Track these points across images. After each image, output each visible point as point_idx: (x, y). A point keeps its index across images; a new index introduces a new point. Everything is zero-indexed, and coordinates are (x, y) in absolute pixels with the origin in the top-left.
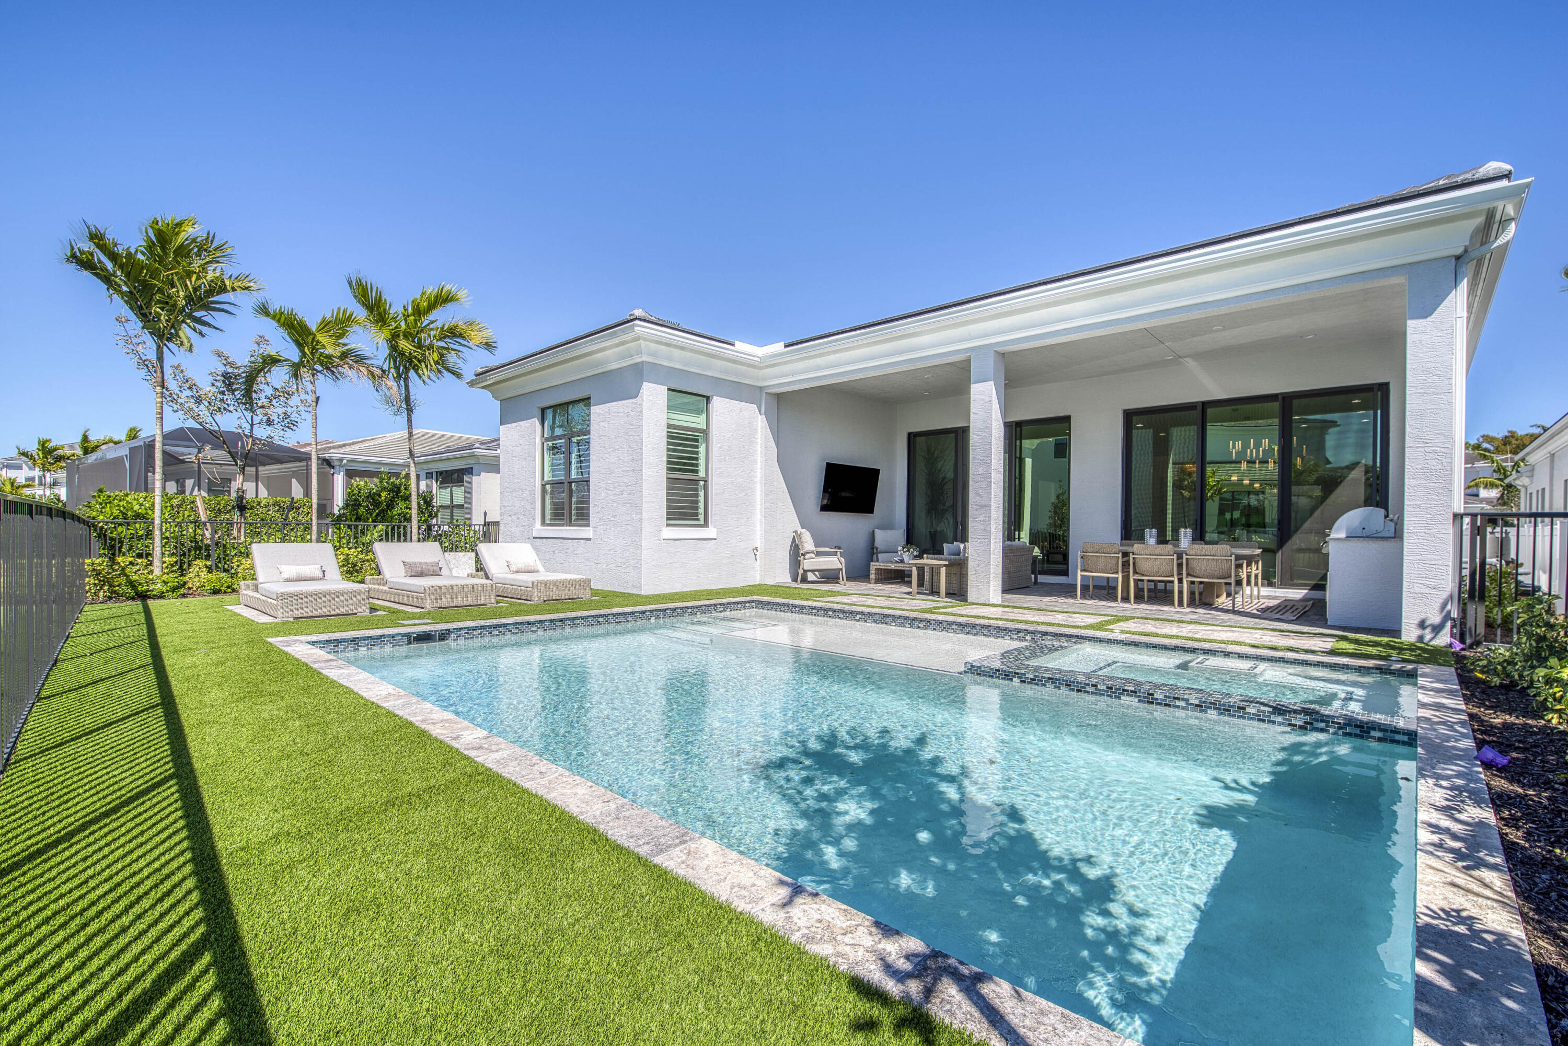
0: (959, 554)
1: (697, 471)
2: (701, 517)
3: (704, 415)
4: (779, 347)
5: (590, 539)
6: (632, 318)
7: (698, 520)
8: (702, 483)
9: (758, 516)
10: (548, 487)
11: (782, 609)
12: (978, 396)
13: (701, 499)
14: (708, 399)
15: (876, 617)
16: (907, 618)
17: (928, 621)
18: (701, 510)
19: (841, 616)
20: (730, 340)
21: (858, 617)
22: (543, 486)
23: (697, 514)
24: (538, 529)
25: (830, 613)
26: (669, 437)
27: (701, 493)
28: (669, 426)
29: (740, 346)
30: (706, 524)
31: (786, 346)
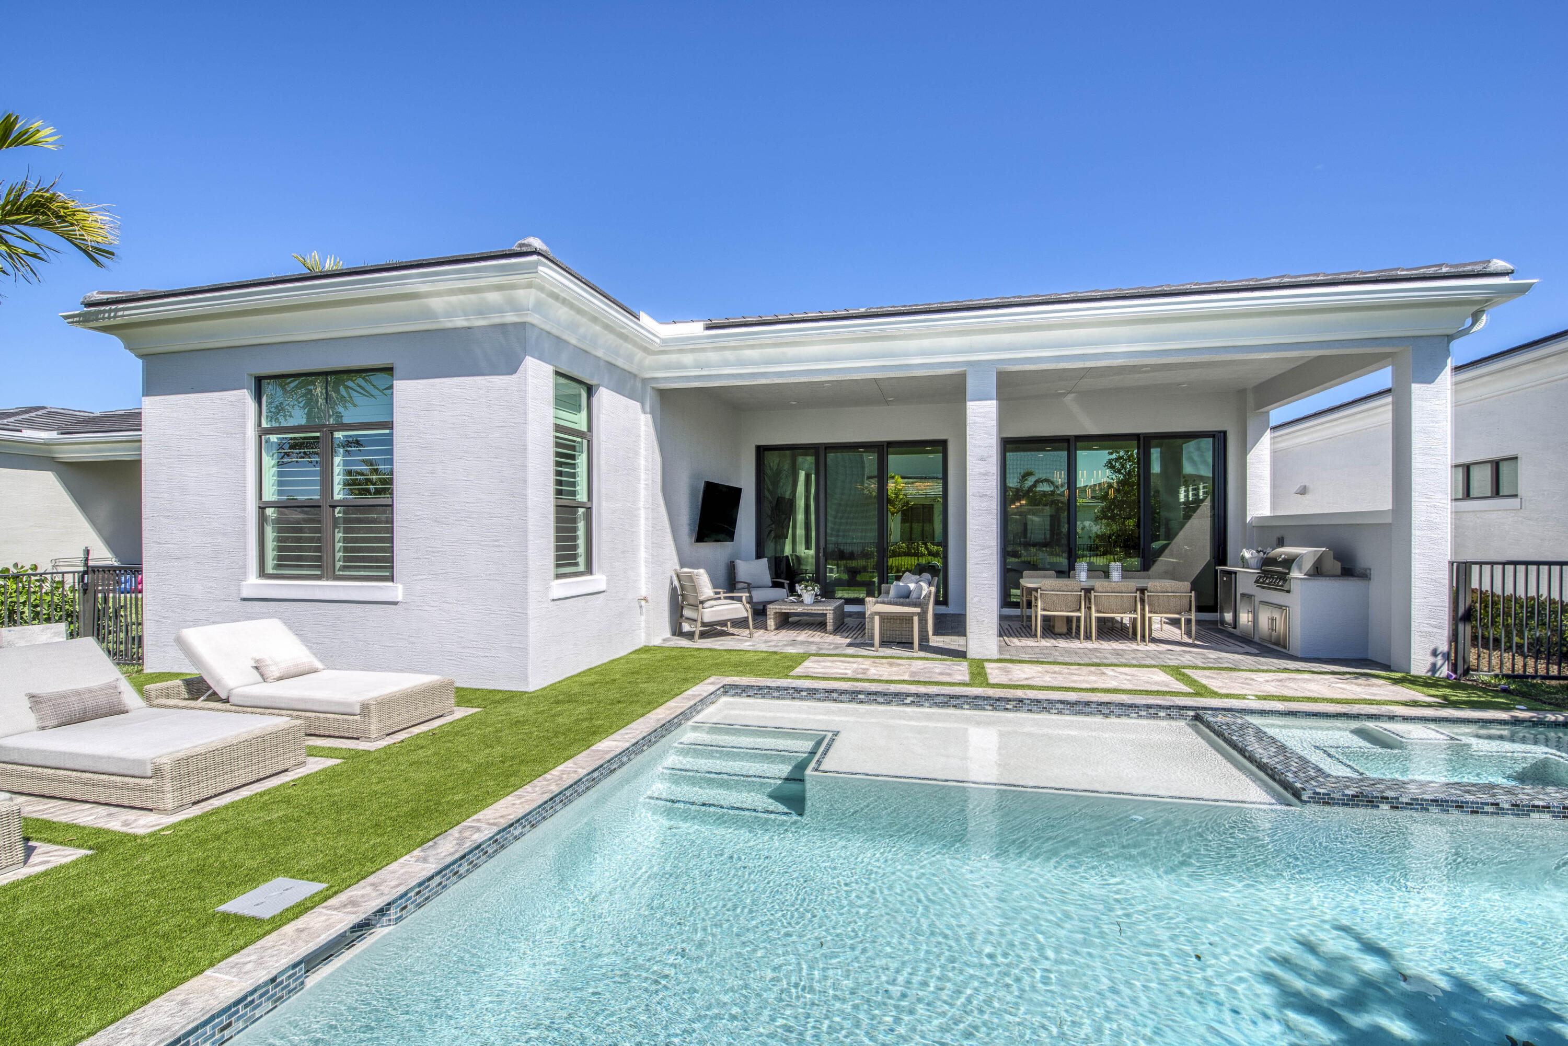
0: (908, 597)
1: (574, 494)
2: (581, 560)
3: (584, 413)
4: (696, 328)
5: (396, 603)
6: (525, 249)
7: (576, 564)
8: (581, 511)
9: (643, 554)
10: (269, 511)
11: (776, 694)
12: (978, 419)
13: (581, 533)
14: (590, 390)
15: (938, 700)
16: (988, 698)
17: (1021, 701)
18: (581, 550)
19: (880, 699)
20: (634, 310)
21: (909, 700)
22: (262, 509)
23: (575, 556)
24: (253, 584)
25: (862, 697)
26: (558, 445)
27: (581, 525)
28: (558, 428)
29: (645, 319)
30: (589, 570)
31: (708, 328)
